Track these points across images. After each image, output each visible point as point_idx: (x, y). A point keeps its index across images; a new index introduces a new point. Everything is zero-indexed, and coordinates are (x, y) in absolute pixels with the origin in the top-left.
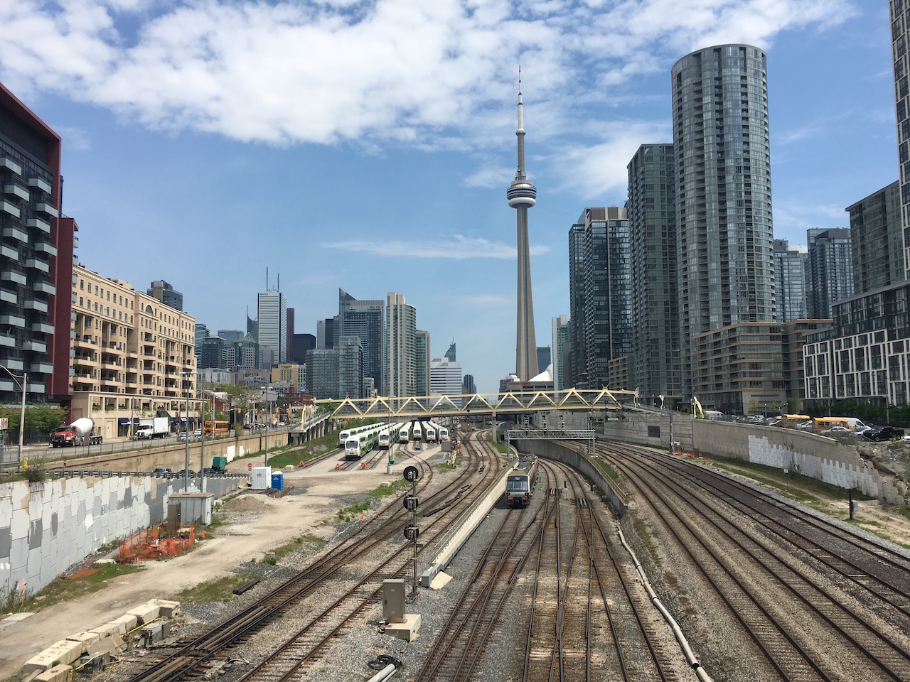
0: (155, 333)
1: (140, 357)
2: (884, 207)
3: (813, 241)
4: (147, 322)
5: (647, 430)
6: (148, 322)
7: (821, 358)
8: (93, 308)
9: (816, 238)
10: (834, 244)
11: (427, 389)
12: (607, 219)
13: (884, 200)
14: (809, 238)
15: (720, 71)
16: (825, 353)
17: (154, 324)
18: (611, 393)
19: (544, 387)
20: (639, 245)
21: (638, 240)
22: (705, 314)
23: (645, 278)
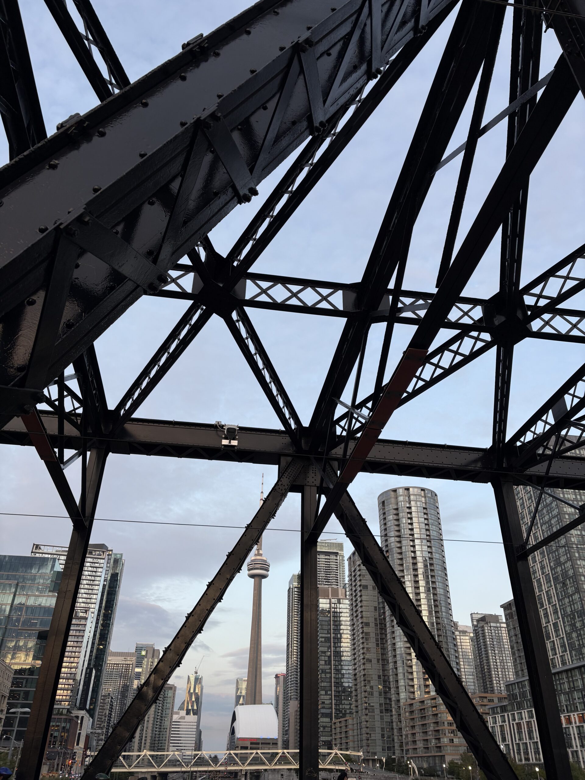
3: (475, 623)
7: (502, 728)
9: (478, 621)
10: (490, 627)
12: (330, 597)
14: (472, 621)
15: (410, 503)
16: (504, 724)
18: (341, 754)
19: (269, 744)
20: (357, 621)
21: (356, 617)
22: (411, 683)
23: (363, 649)
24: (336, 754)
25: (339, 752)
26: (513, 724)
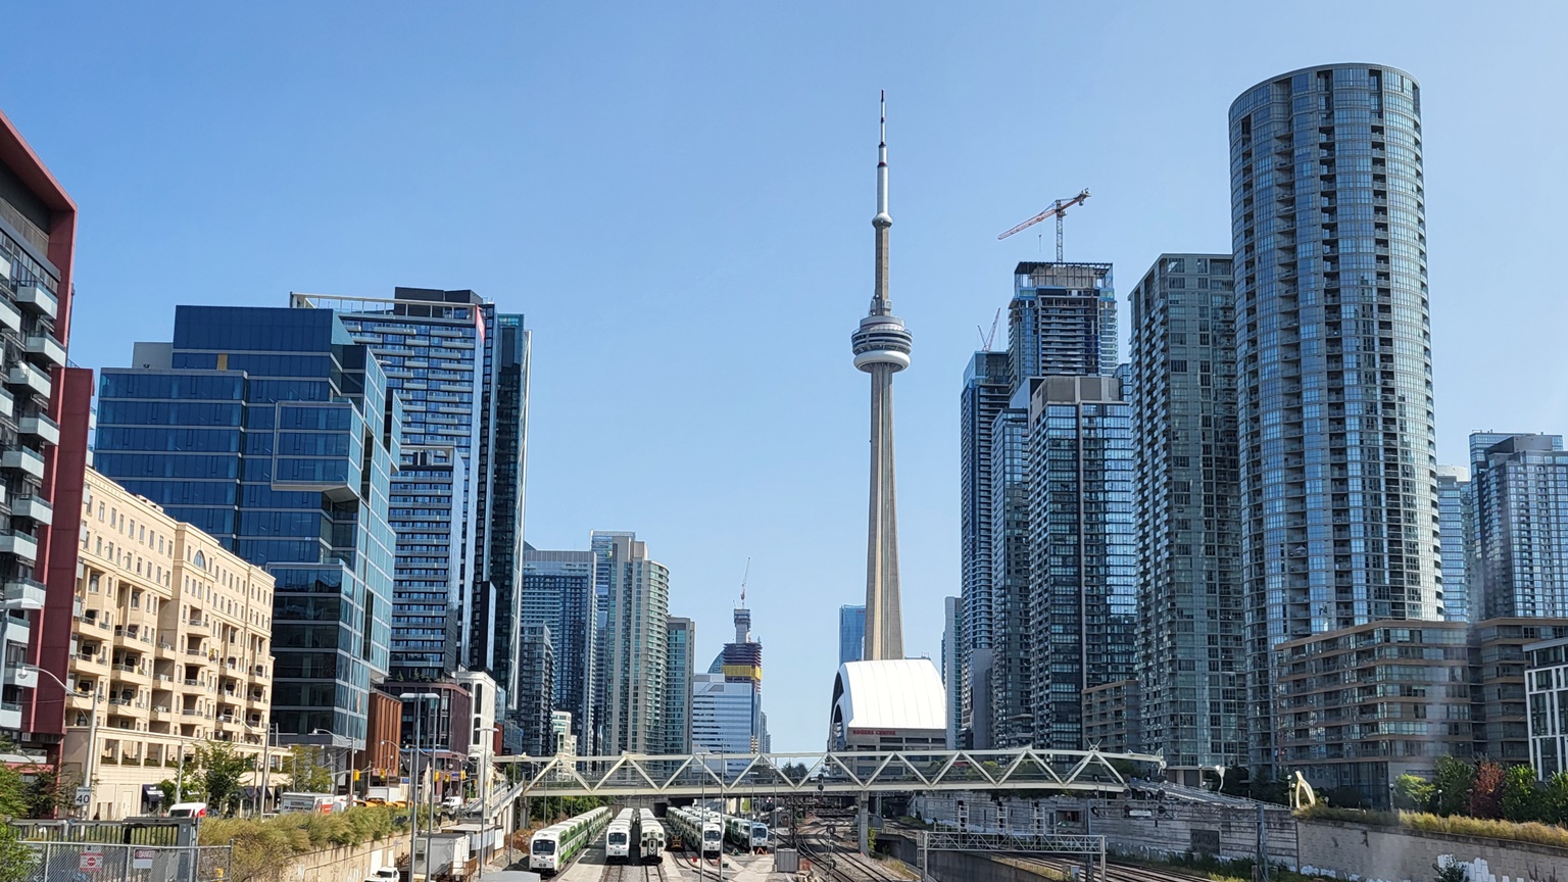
0: (207, 608)
1: (180, 657)
3: (1481, 458)
4: (194, 585)
5: (1188, 837)
6: (197, 585)
8: (105, 553)
9: (1489, 452)
10: (1525, 466)
11: (685, 739)
12: (1078, 400)
14: (1473, 451)
15: (1330, 115)
17: (206, 588)
18: (1106, 758)
19: (925, 740)
20: (1155, 454)
21: (1151, 445)
22: (1300, 599)
23: (1167, 522)
24: (1095, 758)
25: (1101, 755)
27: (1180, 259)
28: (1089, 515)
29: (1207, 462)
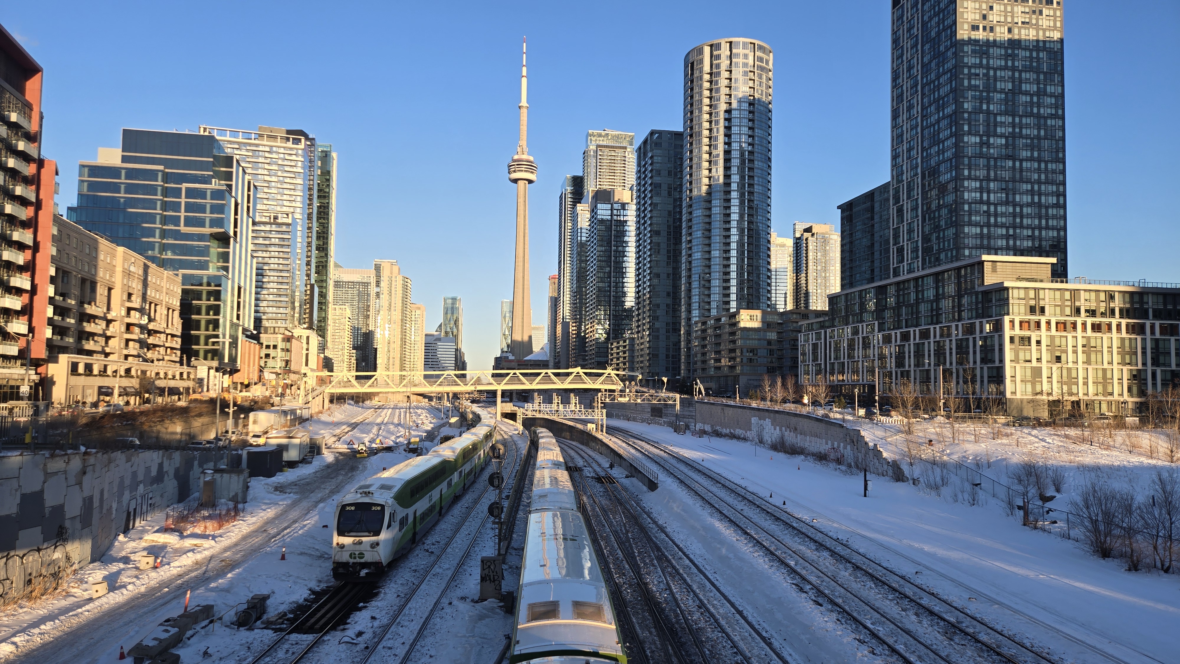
2: (873, 207)
5: (650, 410)
7: (815, 346)
9: (801, 232)
12: (612, 201)
13: (873, 200)
14: (794, 232)
15: (731, 64)
16: (819, 342)
18: (615, 374)
19: (539, 365)
20: (645, 229)
21: (644, 224)
22: (706, 300)
23: (650, 262)
24: (610, 374)
25: (612, 372)
26: (830, 342)
27: (660, 132)
28: (616, 257)
29: (669, 233)
